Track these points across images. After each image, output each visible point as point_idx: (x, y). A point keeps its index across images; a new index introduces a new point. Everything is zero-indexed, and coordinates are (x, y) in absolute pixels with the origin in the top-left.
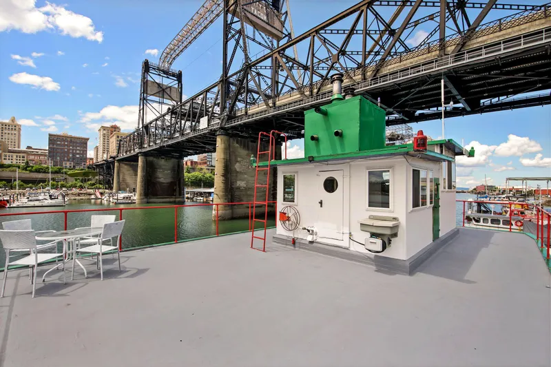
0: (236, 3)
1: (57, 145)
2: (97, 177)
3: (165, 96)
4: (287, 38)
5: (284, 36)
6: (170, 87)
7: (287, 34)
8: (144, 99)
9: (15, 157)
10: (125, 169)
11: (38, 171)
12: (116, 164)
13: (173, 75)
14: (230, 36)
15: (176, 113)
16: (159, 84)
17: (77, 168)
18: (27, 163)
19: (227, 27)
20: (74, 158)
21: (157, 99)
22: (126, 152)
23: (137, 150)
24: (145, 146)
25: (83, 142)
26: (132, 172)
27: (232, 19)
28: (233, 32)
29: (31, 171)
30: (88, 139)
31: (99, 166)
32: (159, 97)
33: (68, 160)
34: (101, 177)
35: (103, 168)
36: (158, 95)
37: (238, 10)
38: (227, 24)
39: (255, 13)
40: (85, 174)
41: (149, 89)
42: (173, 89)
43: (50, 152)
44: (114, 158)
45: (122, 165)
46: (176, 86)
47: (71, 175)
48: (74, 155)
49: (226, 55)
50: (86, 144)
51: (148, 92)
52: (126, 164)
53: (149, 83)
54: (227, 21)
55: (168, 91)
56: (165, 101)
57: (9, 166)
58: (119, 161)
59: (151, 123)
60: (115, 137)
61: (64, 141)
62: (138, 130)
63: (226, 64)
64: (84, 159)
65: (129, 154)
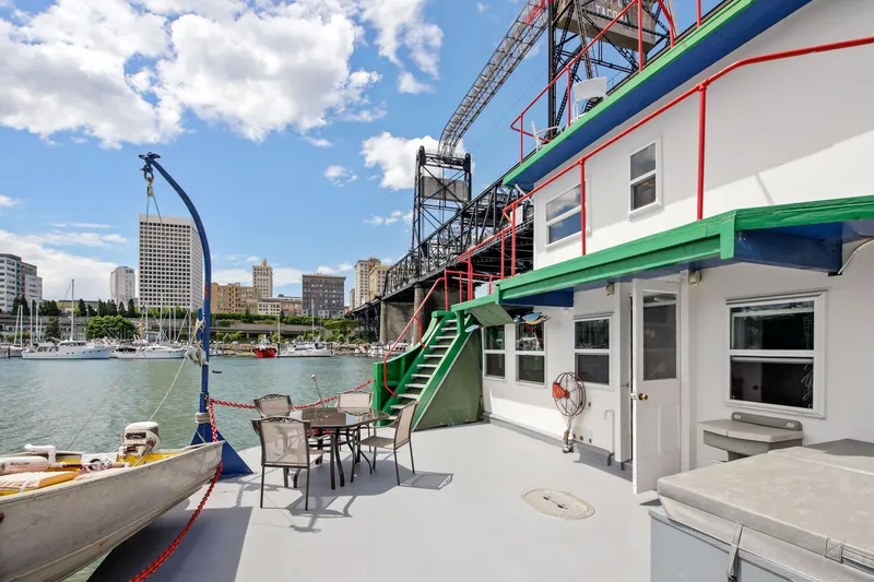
0: (570, 6)
1: (312, 289)
2: (357, 329)
3: (448, 197)
4: (666, 40)
5: (658, 38)
6: (454, 182)
7: (664, 33)
8: (420, 205)
9: (269, 307)
10: (394, 313)
11: (293, 322)
12: (383, 306)
13: (459, 164)
14: (559, 65)
15: (468, 215)
16: (439, 181)
17: (333, 317)
18: (282, 313)
19: (555, 51)
20: (330, 305)
21: (437, 202)
22: (396, 287)
23: (412, 281)
24: (424, 273)
25: (338, 283)
26: (401, 316)
27: (564, 35)
28: (565, 58)
29: (286, 323)
30: (344, 279)
31: (359, 313)
32: (440, 199)
33: (324, 308)
34: (362, 328)
35: (363, 316)
36: (438, 196)
37: (575, 16)
38: (554, 47)
39: (603, 13)
40: (343, 325)
41: (426, 189)
42: (457, 185)
43: (304, 298)
44: (379, 298)
45: (390, 307)
46: (462, 179)
47: (328, 327)
48: (330, 300)
49: (554, 98)
50: (342, 284)
51: (426, 194)
52: (394, 306)
53: (426, 180)
54: (554, 42)
55: (451, 188)
56: (449, 204)
57: (265, 317)
58: (386, 301)
59: (430, 238)
60: (376, 272)
61: (319, 283)
62: (411, 253)
63: (554, 112)
64: (340, 306)
65: (400, 289)
